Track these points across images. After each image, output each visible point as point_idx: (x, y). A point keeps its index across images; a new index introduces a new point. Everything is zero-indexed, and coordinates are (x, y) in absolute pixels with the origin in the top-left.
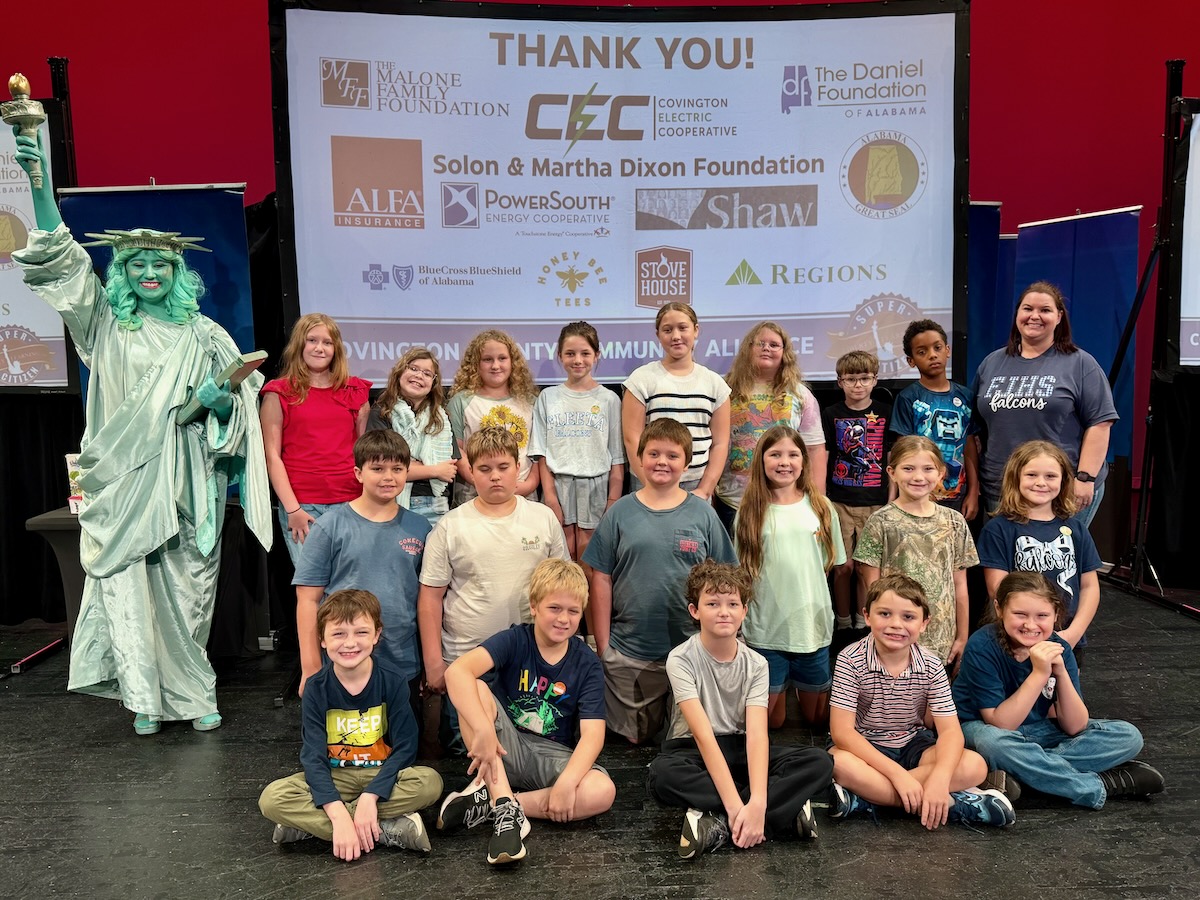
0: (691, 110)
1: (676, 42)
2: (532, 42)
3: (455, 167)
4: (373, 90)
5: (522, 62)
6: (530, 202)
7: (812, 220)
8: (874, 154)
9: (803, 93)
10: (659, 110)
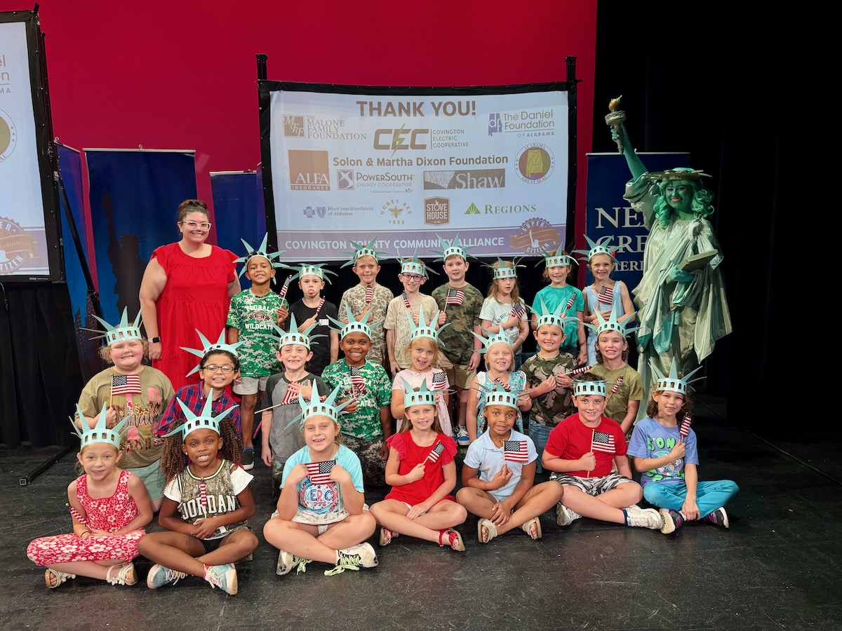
0: (447, 135)
1: (440, 103)
2: (375, 106)
3: (343, 163)
4: (306, 128)
5: (371, 114)
6: (377, 178)
7: (503, 185)
8: (530, 154)
9: (498, 126)
10: (433, 135)
